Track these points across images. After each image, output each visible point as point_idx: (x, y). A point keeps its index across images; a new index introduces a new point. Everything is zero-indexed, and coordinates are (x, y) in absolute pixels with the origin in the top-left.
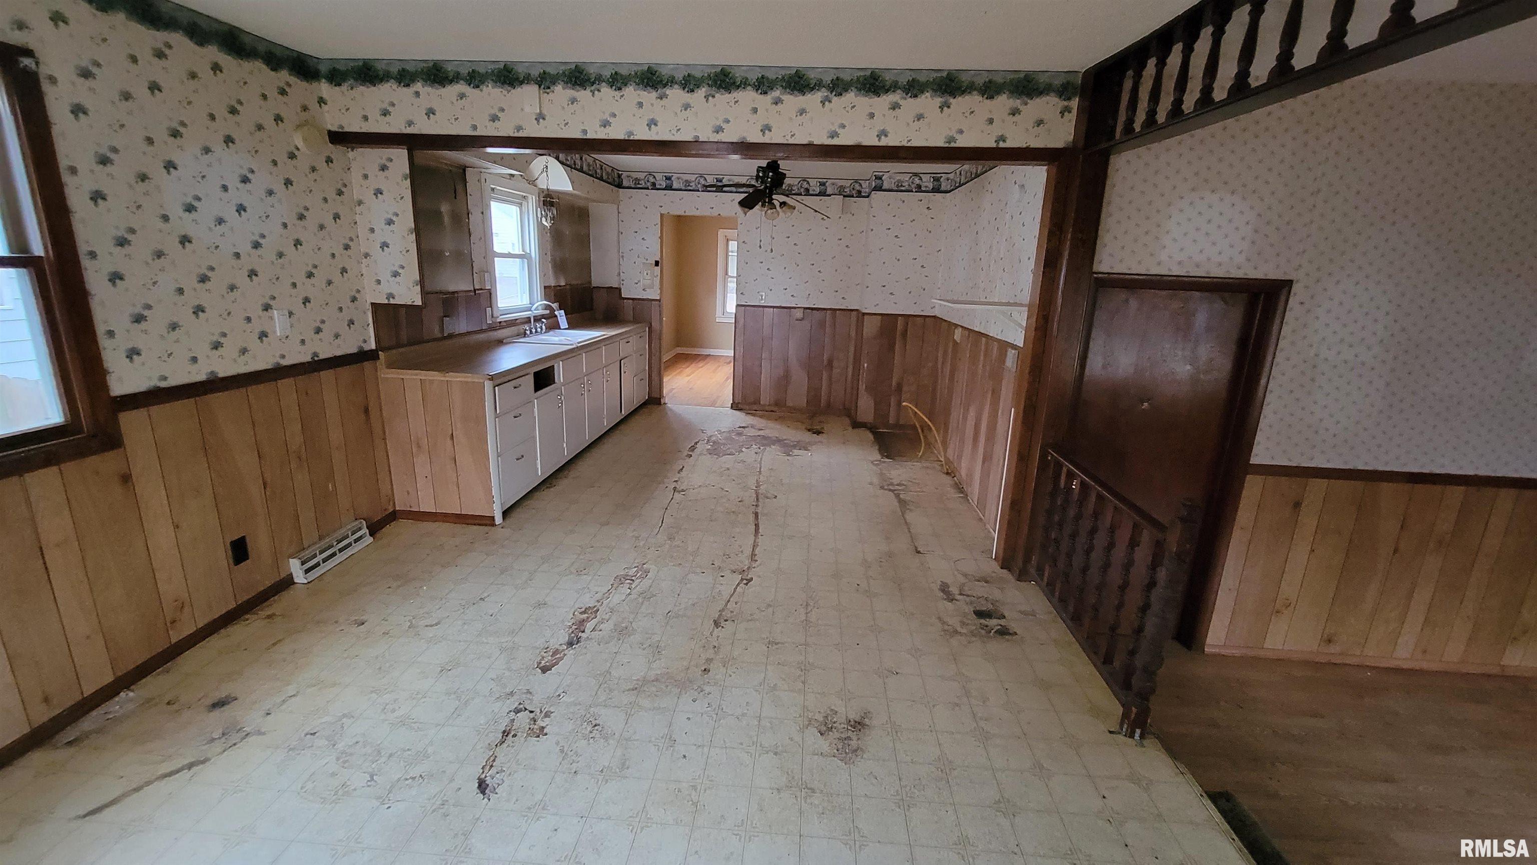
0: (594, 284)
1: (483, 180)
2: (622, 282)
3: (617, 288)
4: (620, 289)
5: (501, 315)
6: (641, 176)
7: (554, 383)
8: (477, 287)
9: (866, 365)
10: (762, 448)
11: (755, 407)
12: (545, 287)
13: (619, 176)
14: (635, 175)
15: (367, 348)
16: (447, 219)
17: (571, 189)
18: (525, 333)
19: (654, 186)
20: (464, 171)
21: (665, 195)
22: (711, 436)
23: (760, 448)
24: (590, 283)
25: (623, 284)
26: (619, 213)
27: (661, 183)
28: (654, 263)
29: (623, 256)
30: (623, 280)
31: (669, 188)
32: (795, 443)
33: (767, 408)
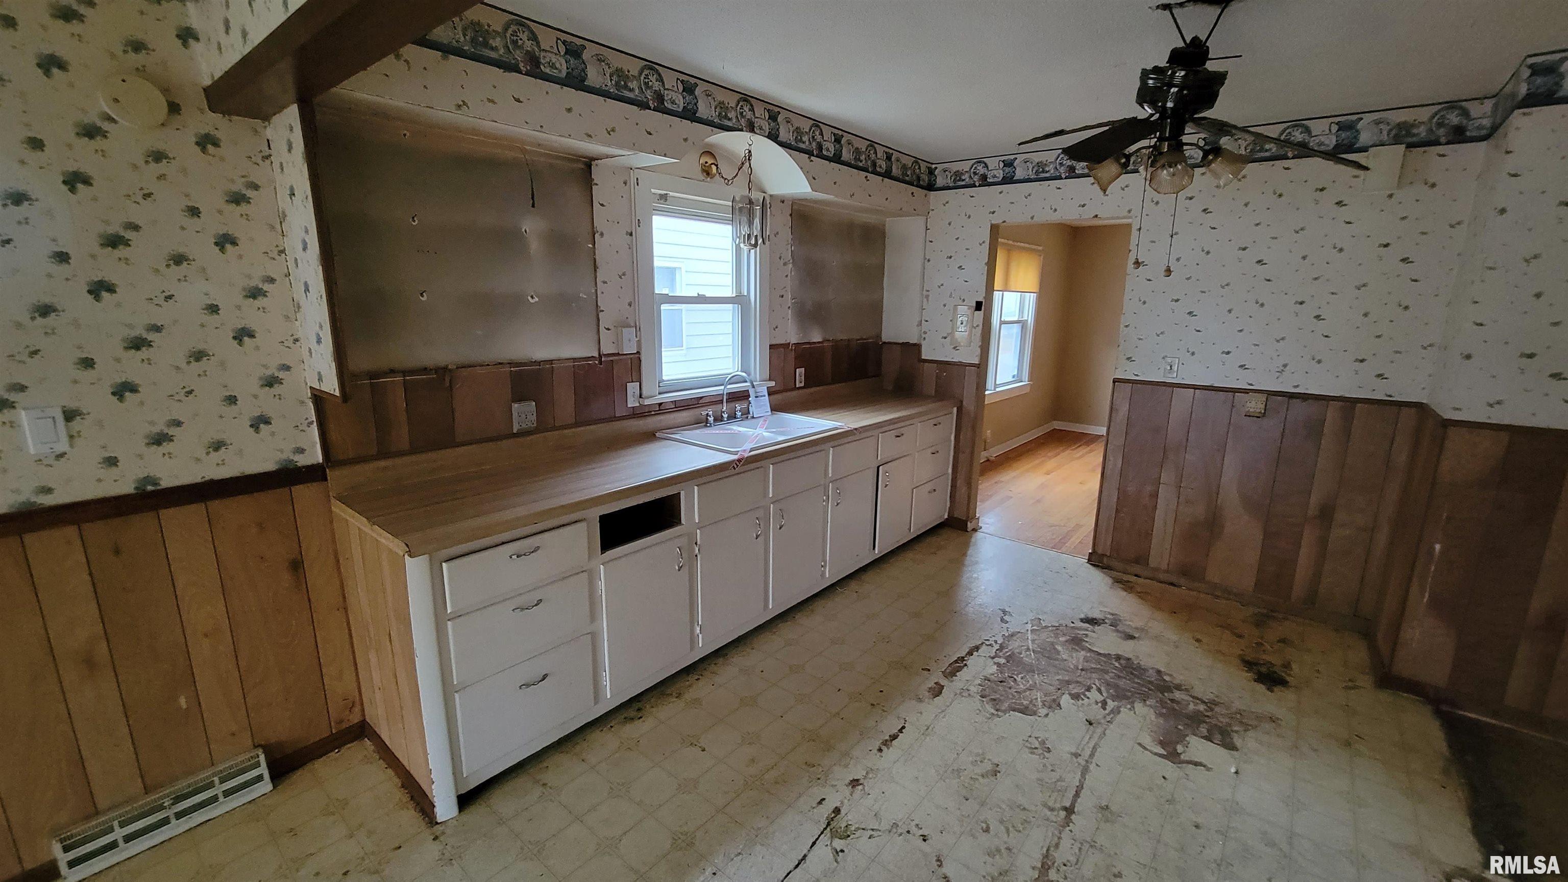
0: (885, 338)
1: (633, 181)
2: (924, 336)
3: (915, 345)
4: (917, 347)
5: (660, 394)
6: (965, 166)
7: (679, 522)
8: (605, 351)
9: (1438, 547)
10: (1111, 704)
11: (1137, 569)
12: (771, 346)
13: (931, 172)
14: (955, 167)
15: (303, 461)
16: (535, 246)
17: (809, 190)
18: (707, 419)
19: (984, 181)
20: (589, 166)
21: (1001, 193)
22: (1012, 635)
23: (1104, 704)
24: (879, 336)
25: (924, 338)
26: (927, 229)
27: (995, 172)
28: (974, 304)
29: (927, 297)
30: (925, 333)
31: (1008, 180)
32: (1202, 707)
33: (1161, 576)
